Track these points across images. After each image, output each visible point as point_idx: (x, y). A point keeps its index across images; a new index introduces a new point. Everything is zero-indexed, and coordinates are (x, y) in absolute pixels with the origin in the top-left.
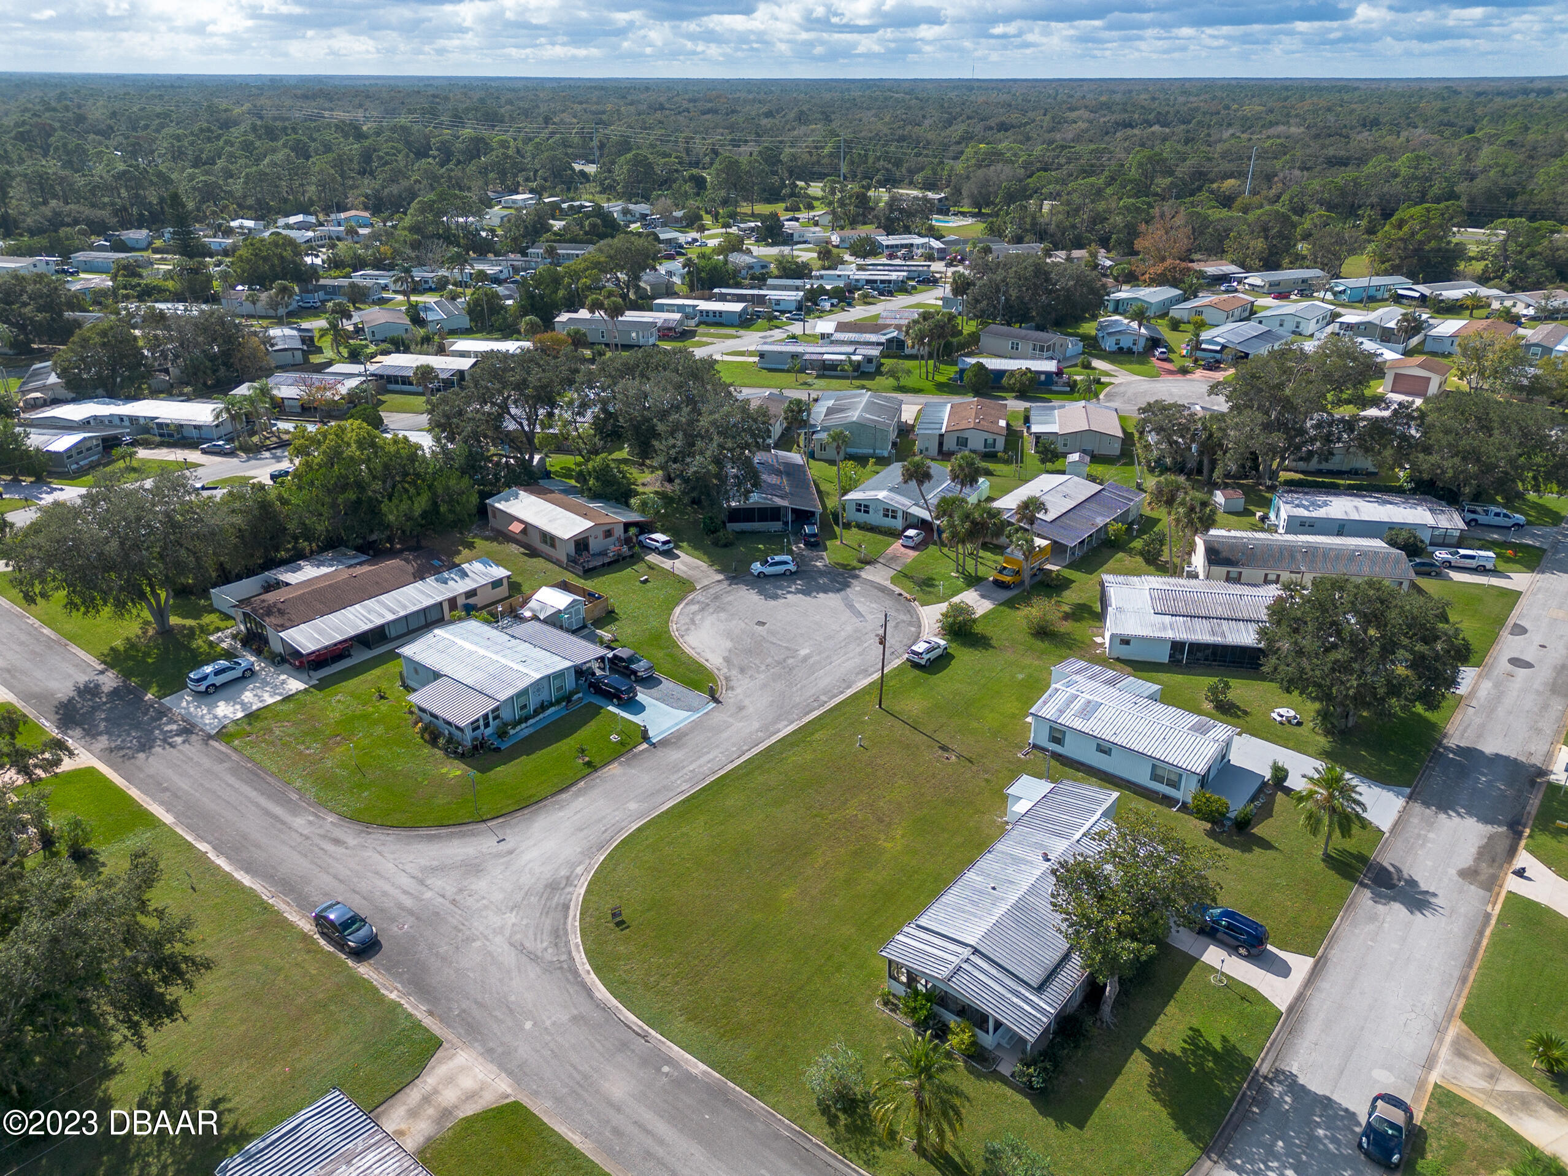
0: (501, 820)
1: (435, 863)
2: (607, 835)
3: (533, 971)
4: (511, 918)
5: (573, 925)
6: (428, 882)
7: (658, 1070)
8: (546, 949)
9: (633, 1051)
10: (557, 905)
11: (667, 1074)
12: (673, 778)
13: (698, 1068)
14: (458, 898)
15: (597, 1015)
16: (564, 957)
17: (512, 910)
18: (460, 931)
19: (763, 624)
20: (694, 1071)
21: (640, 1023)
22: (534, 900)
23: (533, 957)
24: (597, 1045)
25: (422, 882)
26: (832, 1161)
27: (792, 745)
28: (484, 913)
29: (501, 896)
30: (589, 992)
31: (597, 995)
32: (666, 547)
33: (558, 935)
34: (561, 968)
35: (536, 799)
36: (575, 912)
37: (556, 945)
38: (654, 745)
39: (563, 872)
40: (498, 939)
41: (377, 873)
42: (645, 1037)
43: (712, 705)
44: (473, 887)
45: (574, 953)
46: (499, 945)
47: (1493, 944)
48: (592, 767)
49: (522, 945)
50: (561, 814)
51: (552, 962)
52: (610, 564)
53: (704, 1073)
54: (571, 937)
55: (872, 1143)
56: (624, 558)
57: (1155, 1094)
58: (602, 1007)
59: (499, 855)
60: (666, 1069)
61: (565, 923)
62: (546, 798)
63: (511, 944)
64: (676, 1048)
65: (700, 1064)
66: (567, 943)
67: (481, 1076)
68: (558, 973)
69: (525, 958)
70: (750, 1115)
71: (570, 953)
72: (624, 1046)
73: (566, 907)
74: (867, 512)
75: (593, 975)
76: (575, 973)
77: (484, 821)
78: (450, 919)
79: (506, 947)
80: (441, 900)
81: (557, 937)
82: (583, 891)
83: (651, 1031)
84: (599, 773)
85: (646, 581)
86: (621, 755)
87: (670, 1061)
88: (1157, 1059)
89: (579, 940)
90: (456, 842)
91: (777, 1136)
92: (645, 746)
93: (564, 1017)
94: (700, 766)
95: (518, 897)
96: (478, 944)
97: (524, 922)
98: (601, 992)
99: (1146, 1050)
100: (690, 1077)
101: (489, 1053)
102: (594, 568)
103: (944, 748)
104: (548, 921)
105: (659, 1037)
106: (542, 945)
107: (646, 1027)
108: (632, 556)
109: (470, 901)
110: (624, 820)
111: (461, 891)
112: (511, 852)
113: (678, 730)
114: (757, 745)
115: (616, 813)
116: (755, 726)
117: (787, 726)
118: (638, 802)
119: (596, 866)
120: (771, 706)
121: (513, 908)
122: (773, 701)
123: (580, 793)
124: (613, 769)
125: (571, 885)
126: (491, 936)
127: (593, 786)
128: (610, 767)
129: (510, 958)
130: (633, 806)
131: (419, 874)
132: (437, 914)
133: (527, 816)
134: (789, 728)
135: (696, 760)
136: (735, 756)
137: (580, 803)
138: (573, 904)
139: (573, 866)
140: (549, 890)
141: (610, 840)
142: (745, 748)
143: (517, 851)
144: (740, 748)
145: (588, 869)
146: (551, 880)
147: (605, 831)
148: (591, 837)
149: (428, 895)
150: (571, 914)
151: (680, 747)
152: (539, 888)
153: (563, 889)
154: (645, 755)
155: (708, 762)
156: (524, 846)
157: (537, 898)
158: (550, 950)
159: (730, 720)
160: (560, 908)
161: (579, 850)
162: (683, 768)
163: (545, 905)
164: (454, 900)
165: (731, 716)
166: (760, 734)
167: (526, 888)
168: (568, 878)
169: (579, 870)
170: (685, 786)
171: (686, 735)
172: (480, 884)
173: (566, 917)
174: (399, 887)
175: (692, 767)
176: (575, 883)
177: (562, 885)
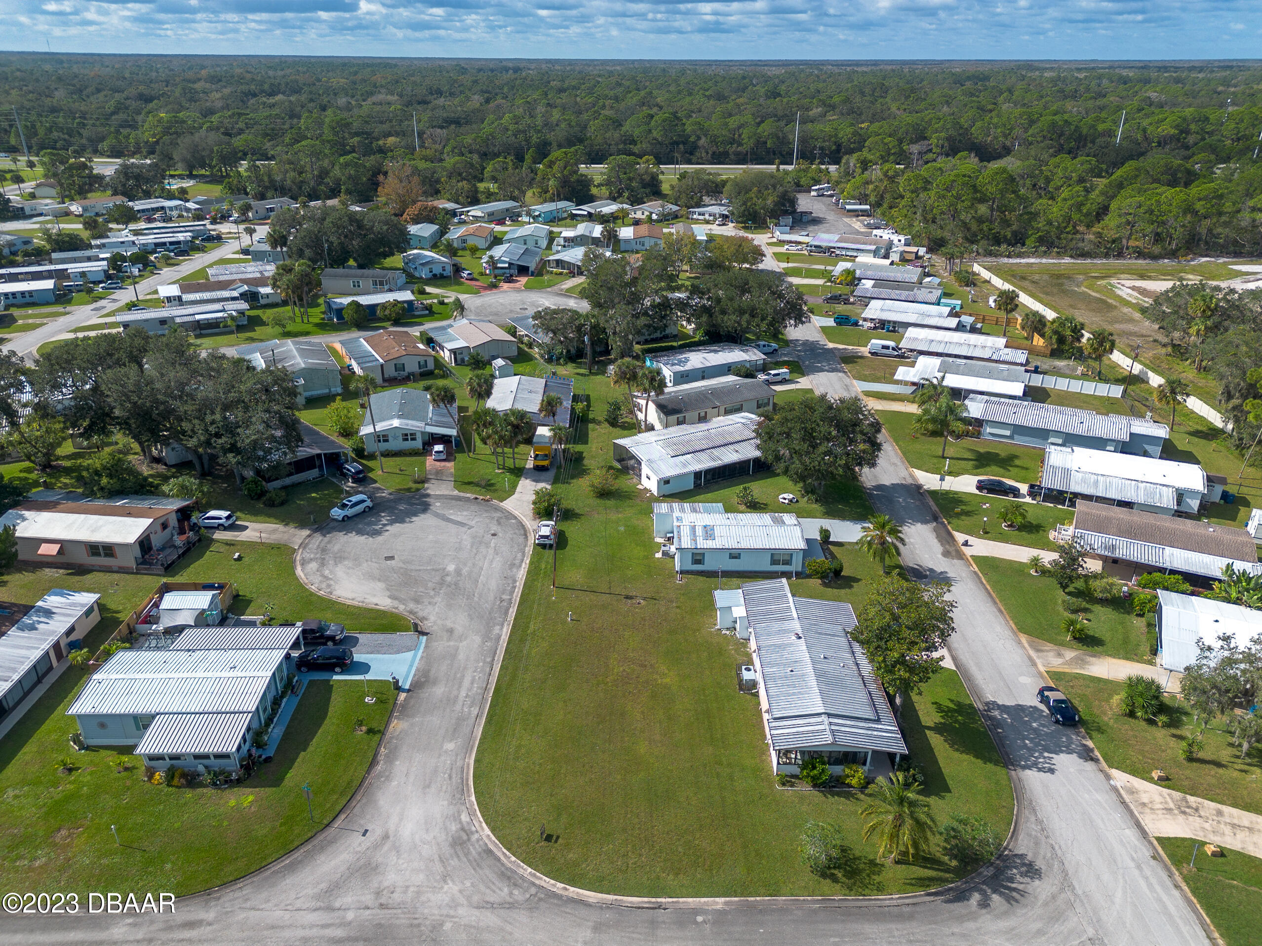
0: (343, 816)
1: (323, 886)
2: (456, 779)
3: (521, 916)
4: (452, 888)
5: (511, 862)
6: (337, 905)
7: (696, 923)
8: (511, 894)
9: (664, 922)
10: (479, 854)
11: (704, 922)
12: (458, 707)
13: (719, 902)
14: (383, 900)
15: (608, 915)
16: (533, 890)
17: (445, 881)
18: (419, 925)
19: (392, 558)
20: (719, 907)
21: (646, 899)
22: (454, 862)
23: (511, 906)
24: (634, 936)
25: (330, 909)
26: (859, 904)
27: (522, 641)
28: (423, 898)
29: (422, 876)
30: (581, 902)
31: (591, 900)
32: (230, 522)
33: (508, 877)
34: (540, 899)
35: (356, 783)
36: (501, 851)
37: (515, 885)
38: (409, 691)
39: (454, 827)
40: (461, 911)
41: (273, 927)
42: (659, 906)
43: (424, 639)
44: (386, 884)
45: (537, 882)
46: (467, 914)
47: (993, 587)
48: (377, 732)
49: (488, 902)
50: (394, 783)
51: (527, 900)
52: (184, 554)
53: (726, 903)
54: (521, 871)
55: (868, 875)
56: (194, 544)
57: (957, 750)
58: (609, 906)
59: (376, 846)
60: (700, 919)
61: (503, 865)
62: (364, 779)
63: (478, 908)
64: (690, 900)
65: (717, 899)
66: (522, 877)
68: (543, 905)
69: (502, 911)
70: (783, 910)
71: (534, 884)
72: (653, 924)
73: (489, 852)
74: (387, 441)
75: (572, 889)
76: (555, 895)
77: (327, 825)
78: (398, 922)
79: (476, 912)
80: (368, 912)
81: (509, 878)
82: (487, 831)
83: (659, 900)
84: (388, 735)
85: (240, 559)
86: (392, 711)
87: (696, 911)
88: (939, 729)
89: (530, 870)
90: (322, 858)
91: (815, 911)
92: (403, 696)
93: (588, 934)
94: (469, 690)
95: (438, 867)
96: (448, 926)
97: (468, 884)
98: (592, 896)
99: (929, 728)
100: (721, 913)
102: (173, 562)
103: (627, 597)
104: (487, 871)
105: (670, 900)
106: (503, 892)
107: (653, 900)
108: (200, 540)
109: (397, 897)
110: (456, 761)
111: (378, 893)
112: (386, 837)
113: (417, 670)
114: (495, 653)
115: (443, 758)
116: (478, 639)
117: (501, 629)
118: (451, 741)
119: (476, 807)
120: (472, 619)
121: (444, 879)
122: (469, 615)
123: (391, 758)
124: (397, 726)
125: (472, 833)
126: (452, 913)
127: (396, 747)
128: (392, 725)
129: (490, 919)
130: (450, 746)
131: (319, 904)
132: (380, 925)
133: (364, 801)
134: (505, 630)
135: (460, 687)
136: (488, 669)
137: (400, 767)
138: (491, 847)
139: (456, 818)
140: (458, 848)
141: (463, 782)
142: (489, 660)
143: (391, 833)
144: (484, 662)
145: (471, 814)
146: (450, 839)
147: (450, 777)
148: (444, 788)
149: (350, 916)
150: (499, 854)
151: (435, 682)
152: (447, 850)
153: (469, 840)
154: (412, 702)
155: (472, 683)
156: (392, 826)
157: (456, 859)
158: (516, 892)
159: (452, 643)
160: (485, 856)
161: (446, 803)
162: (457, 697)
163: (469, 861)
164: (381, 905)
165: (449, 640)
166: (488, 644)
167: (436, 857)
168: (463, 829)
169: (465, 818)
170: (475, 711)
171: (429, 671)
172: (390, 878)
173: (499, 860)
174: (312, 926)
175: (463, 693)
176: (474, 829)
177: (465, 837)
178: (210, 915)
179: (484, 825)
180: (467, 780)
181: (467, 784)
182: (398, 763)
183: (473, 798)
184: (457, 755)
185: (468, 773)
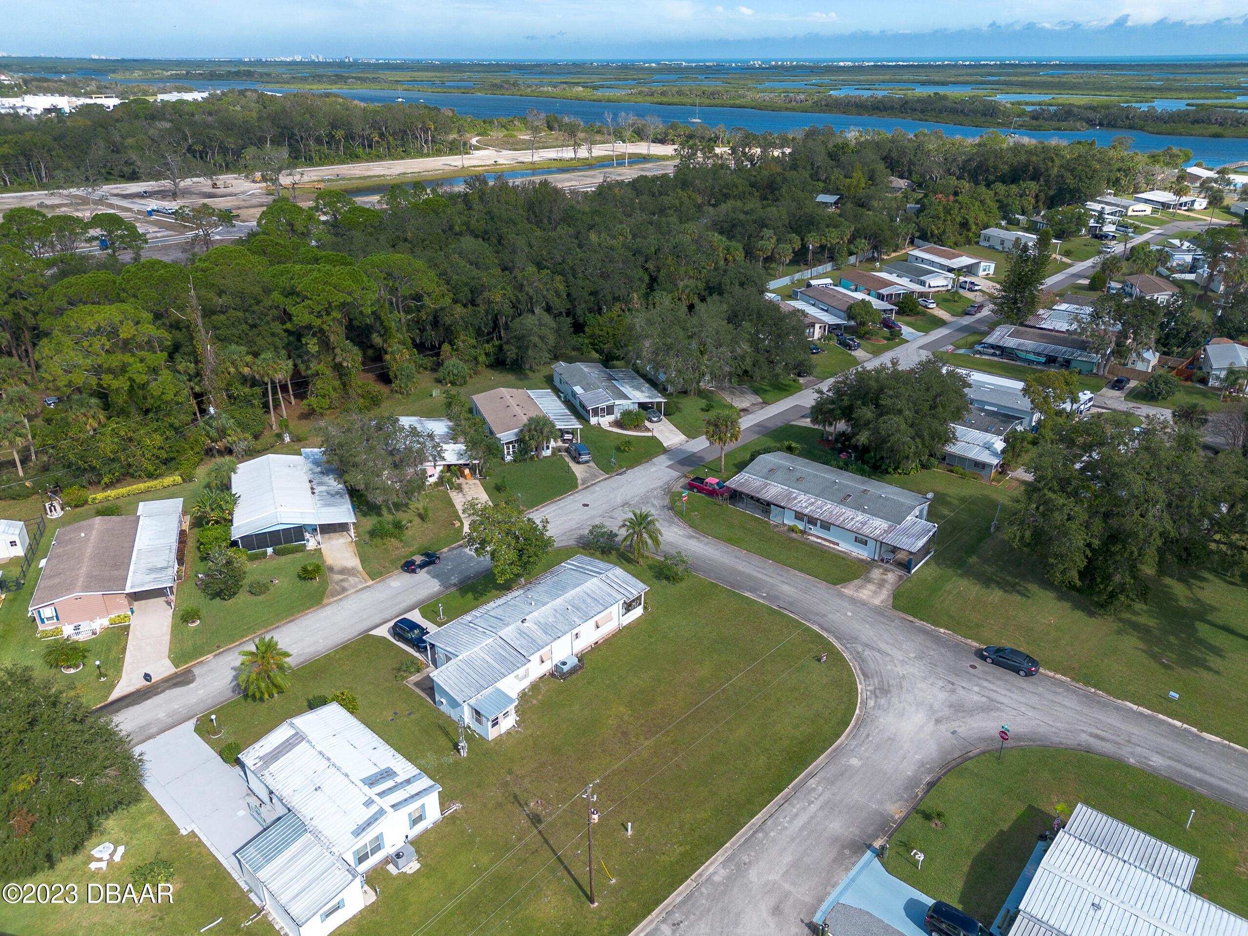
1: (993, 714)
2: (864, 732)
4: (900, 670)
5: (853, 664)
6: (985, 699)
7: (768, 594)
8: (864, 651)
9: (785, 601)
10: (872, 677)
11: (763, 593)
12: (827, 795)
13: (747, 594)
14: (951, 686)
15: (813, 617)
16: (849, 645)
18: (931, 663)
21: (785, 612)
22: (893, 682)
24: (806, 604)
25: (990, 699)
28: (923, 674)
29: (919, 686)
30: (823, 628)
31: (817, 627)
33: (861, 659)
34: (847, 640)
37: (858, 653)
38: (869, 847)
39: (883, 701)
40: (901, 658)
41: (1034, 708)
42: (781, 608)
43: (818, 919)
44: (947, 694)
45: (843, 648)
46: (898, 655)
49: (881, 653)
51: (855, 643)
53: (743, 592)
54: (850, 657)
60: (764, 595)
61: (860, 665)
64: (761, 601)
67: (861, 595)
73: (865, 675)
75: (824, 635)
76: (837, 638)
77: (985, 754)
78: (944, 671)
79: (891, 653)
80: (963, 685)
81: (860, 657)
82: (859, 686)
84: (910, 804)
86: (896, 830)
87: (763, 598)
89: (844, 654)
92: (877, 844)
94: (804, 809)
95: (906, 685)
96: (912, 655)
97: (889, 667)
98: (815, 628)
100: (750, 591)
101: (864, 604)
104: (872, 666)
105: (772, 606)
109: (940, 683)
110: (856, 746)
111: (953, 691)
112: (938, 721)
113: (847, 869)
114: (747, 840)
115: (867, 754)
116: (753, 874)
117: (715, 873)
118: (850, 766)
119: (859, 705)
120: (738, 915)
121: (904, 677)
122: (737, 924)
123: (913, 782)
124: (896, 810)
125: (871, 691)
126: (906, 660)
127: (906, 789)
128: (903, 815)
129: (883, 646)
130: (855, 762)
131: (999, 705)
132: (957, 675)
133: (950, 757)
134: (711, 870)
135: (812, 818)
136: (769, 823)
137: (908, 769)
138: (861, 677)
139: (877, 706)
140: (886, 688)
141: (858, 726)
142: (760, 835)
143: (933, 722)
144: (767, 834)
145: (864, 703)
146: (889, 696)
147: (868, 736)
148: (877, 731)
149: (976, 689)
150: (859, 671)
151: (835, 840)
152: (895, 691)
153: (875, 689)
154: (870, 830)
155: (796, 815)
156: (931, 726)
157: (891, 683)
158: (860, 650)
159: (787, 886)
160: (869, 675)
161: (881, 720)
162: (822, 808)
163: (882, 677)
164: (953, 684)
165: (787, 895)
166: (746, 859)
167: (904, 690)
168: (876, 697)
169: (871, 703)
170: (812, 783)
171: (835, 860)
172: (942, 696)
173: (861, 669)
174: (1005, 695)
175: (813, 808)
176: (868, 693)
177: (877, 692)
178: (1084, 737)
179: (859, 691)
180: (854, 727)
181: (856, 724)
182: (909, 773)
183: (857, 711)
184: (853, 750)
185: (851, 731)
